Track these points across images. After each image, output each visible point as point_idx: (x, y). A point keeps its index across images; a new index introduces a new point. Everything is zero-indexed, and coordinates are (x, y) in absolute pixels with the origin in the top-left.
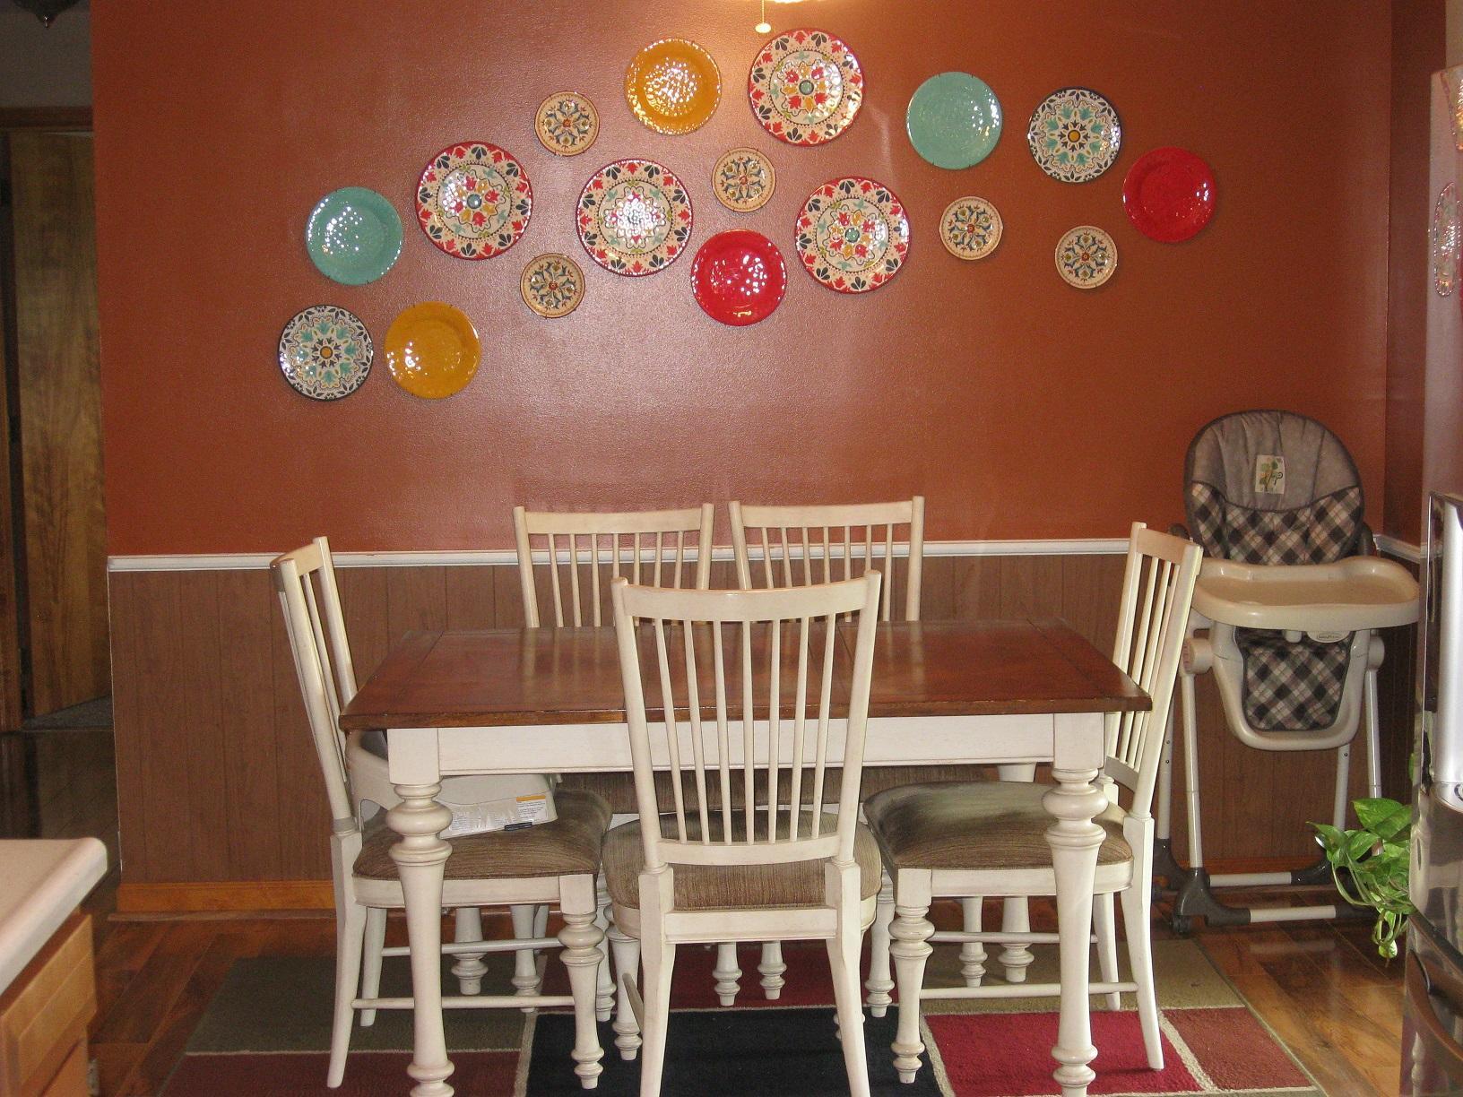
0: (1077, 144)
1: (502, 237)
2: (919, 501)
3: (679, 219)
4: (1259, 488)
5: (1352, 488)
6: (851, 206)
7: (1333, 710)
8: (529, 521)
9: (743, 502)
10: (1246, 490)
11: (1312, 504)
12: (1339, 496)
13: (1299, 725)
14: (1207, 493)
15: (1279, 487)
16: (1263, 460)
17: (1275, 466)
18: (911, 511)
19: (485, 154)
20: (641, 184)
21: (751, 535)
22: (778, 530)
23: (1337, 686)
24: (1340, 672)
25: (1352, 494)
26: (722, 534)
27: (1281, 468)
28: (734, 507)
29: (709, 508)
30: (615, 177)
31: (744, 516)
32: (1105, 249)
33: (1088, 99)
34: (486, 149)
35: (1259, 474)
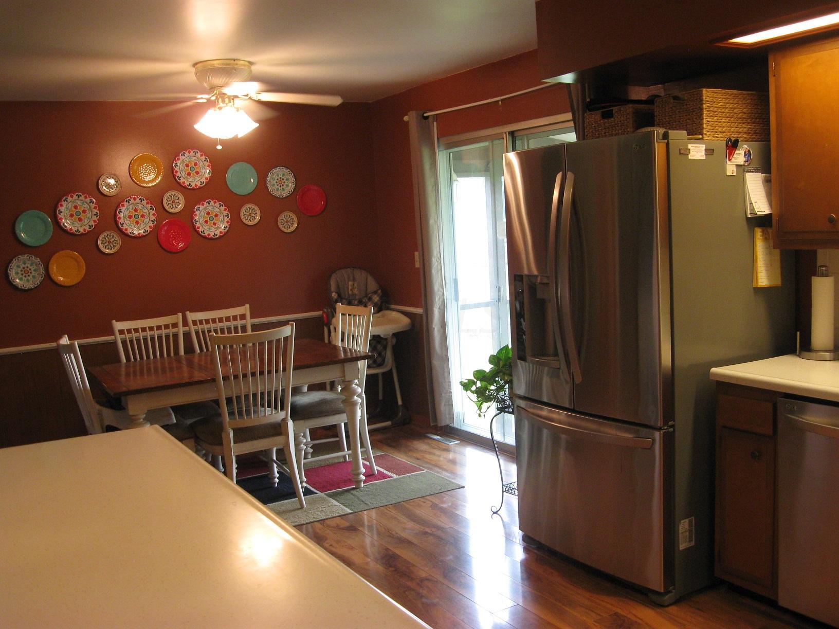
0: (281, 185)
1: (89, 226)
2: (248, 306)
3: (152, 216)
4: (350, 293)
5: (379, 290)
6: (210, 209)
7: (384, 360)
8: (118, 325)
9: (190, 312)
10: (347, 292)
11: (366, 296)
12: (375, 292)
13: (375, 366)
14: (337, 295)
15: (356, 291)
16: (350, 283)
17: (354, 285)
18: (245, 309)
19: (81, 196)
20: (138, 204)
21: (195, 323)
22: (196, 321)
23: (384, 352)
24: (385, 348)
25: (380, 291)
26: (185, 323)
27: (355, 285)
28: (188, 313)
29: (180, 315)
30: (129, 202)
31: (191, 316)
32: (293, 219)
33: (284, 170)
34: (81, 194)
35: (350, 288)
